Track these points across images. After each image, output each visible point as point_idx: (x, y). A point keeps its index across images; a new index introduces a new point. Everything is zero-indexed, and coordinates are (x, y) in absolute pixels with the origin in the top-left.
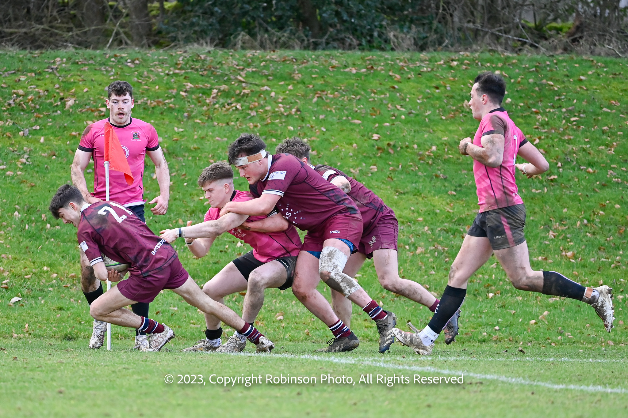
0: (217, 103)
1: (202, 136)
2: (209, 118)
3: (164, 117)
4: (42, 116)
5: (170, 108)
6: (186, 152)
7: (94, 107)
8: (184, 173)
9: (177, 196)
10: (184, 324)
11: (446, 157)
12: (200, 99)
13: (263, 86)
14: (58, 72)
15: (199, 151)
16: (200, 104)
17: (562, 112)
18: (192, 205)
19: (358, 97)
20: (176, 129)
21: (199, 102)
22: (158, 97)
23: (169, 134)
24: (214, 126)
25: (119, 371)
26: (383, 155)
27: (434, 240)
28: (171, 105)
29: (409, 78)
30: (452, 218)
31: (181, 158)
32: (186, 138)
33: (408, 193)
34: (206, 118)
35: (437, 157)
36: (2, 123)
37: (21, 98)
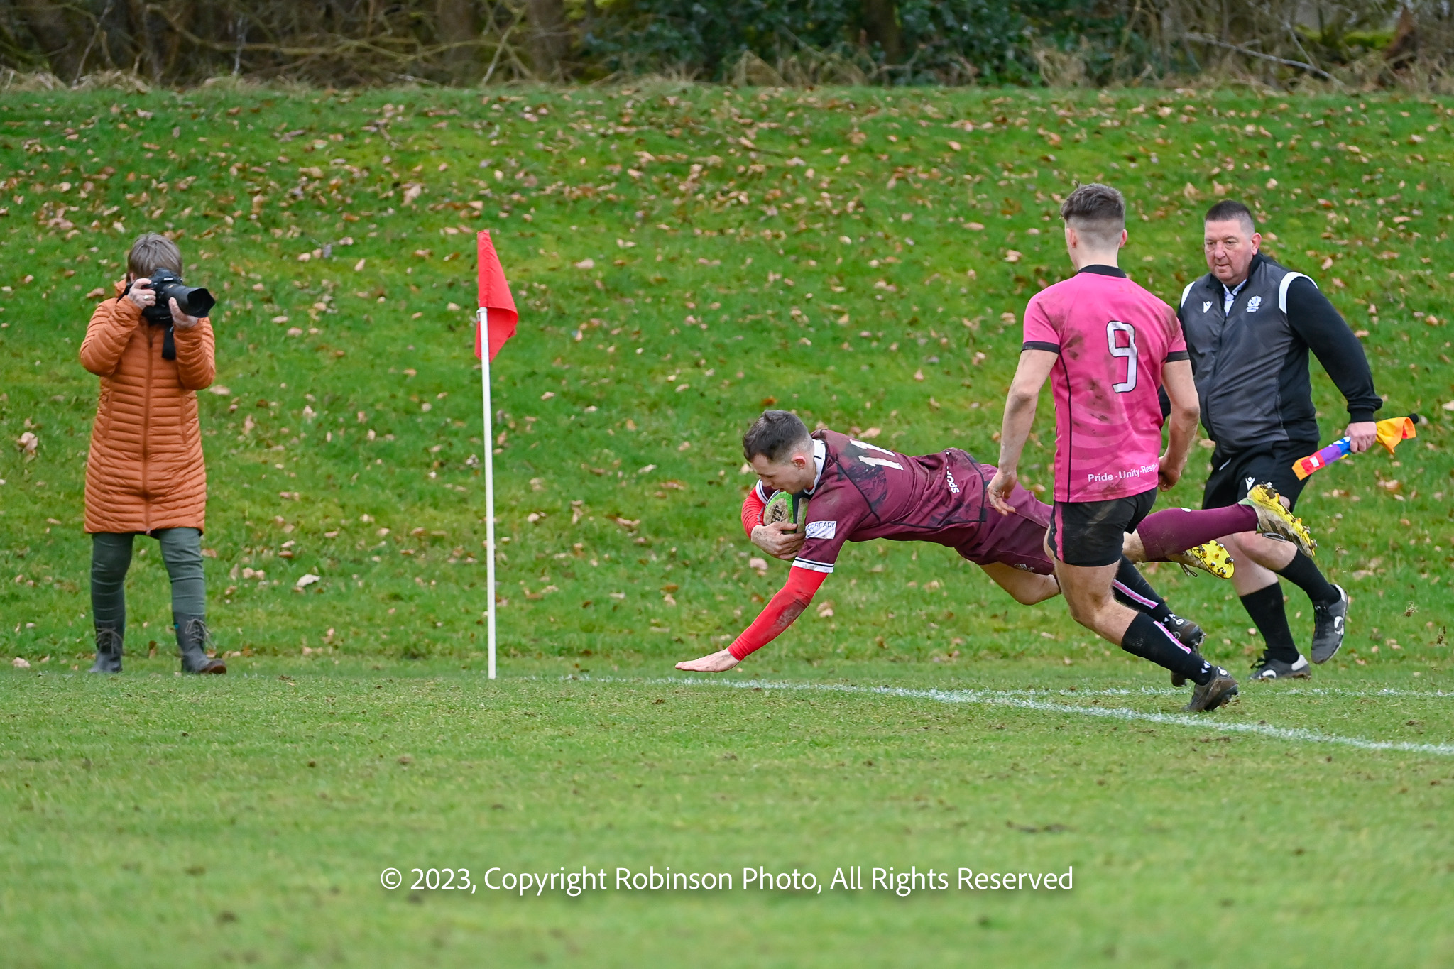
0: (700, 191)
1: (671, 256)
2: (685, 219)
3: (597, 219)
4: (357, 218)
5: (609, 201)
6: (640, 287)
7: (460, 200)
8: (636, 329)
9: (624, 375)
12: (668, 183)
13: (791, 157)
14: (389, 132)
15: (665, 286)
16: (666, 193)
17: (1376, 205)
18: (652, 391)
19: (978, 178)
20: (620, 242)
21: (666, 189)
22: (585, 181)
23: (606, 252)
24: (696, 237)
25: (517, 720)
28: (610, 195)
31: (630, 300)
32: (640, 259)
34: (680, 221)
36: (278, 233)
37: (317, 183)
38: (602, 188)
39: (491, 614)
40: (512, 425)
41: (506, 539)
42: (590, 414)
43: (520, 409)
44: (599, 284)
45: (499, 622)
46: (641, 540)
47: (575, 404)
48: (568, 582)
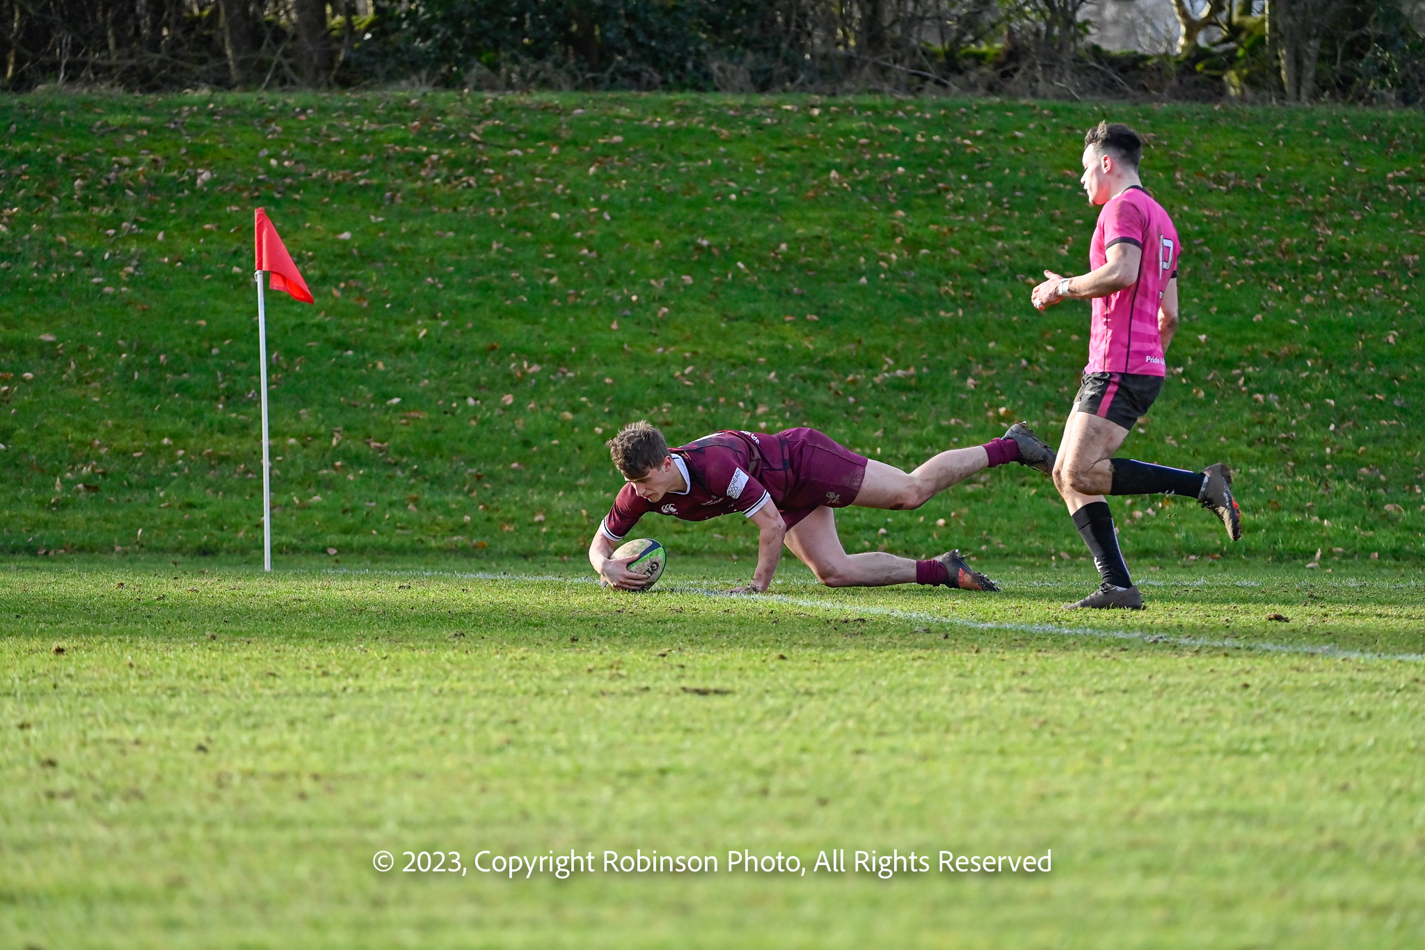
0: (437, 176)
2: (425, 200)
3: (353, 198)
4: (159, 198)
8: (385, 288)
9: (375, 325)
11: (803, 260)
12: (411, 169)
13: (511, 148)
14: (186, 128)
16: (410, 178)
17: (986, 188)
18: (398, 338)
19: (662, 166)
20: (372, 217)
21: (410, 174)
22: (343, 168)
23: (361, 226)
24: (434, 213)
26: (703, 258)
27: (785, 393)
28: (364, 180)
29: (743, 136)
30: (812, 358)
31: (381, 265)
32: (388, 231)
33: (741, 318)
34: (421, 201)
35: (788, 261)
36: (96, 210)
37: (127, 170)
38: (358, 174)
39: (266, 519)
40: (285, 365)
41: (279, 458)
42: (348, 357)
43: (291, 353)
44: (355, 251)
45: (273, 526)
46: (389, 459)
47: (336, 348)
48: (329, 493)
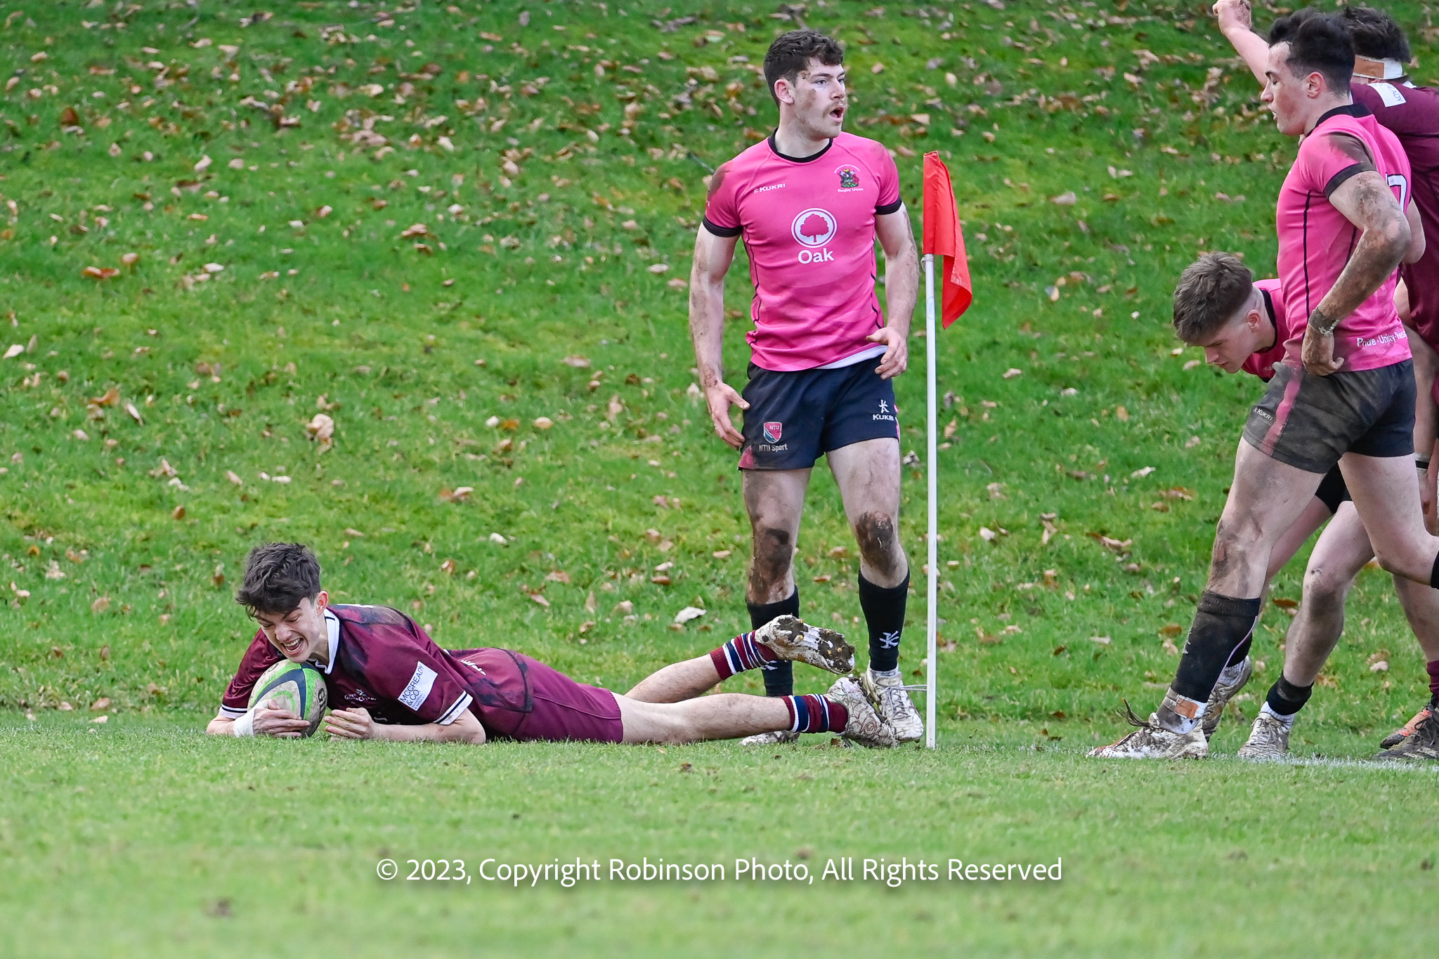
0: (1220, 102)
1: (1180, 189)
2: (1199, 141)
3: (1081, 139)
5: (1097, 115)
6: (1137, 231)
7: (900, 111)
8: (1131, 286)
9: (1114, 347)
10: (1128, 680)
12: (1177, 92)
15: (1171, 229)
16: (1174, 106)
18: (1151, 369)
20: (1112, 170)
21: (1174, 100)
22: (1066, 88)
23: (1093, 183)
24: (1213, 164)
25: (957, 802)
28: (1099, 108)
31: (1125, 248)
32: (1138, 193)
34: (1192, 143)
36: (657, 153)
37: (709, 88)
38: (1089, 98)
39: (930, 663)
40: (964, 412)
41: (952, 563)
42: (1067, 398)
43: (975, 391)
46: (1133, 566)
47: (1048, 384)
48: (1035, 620)
